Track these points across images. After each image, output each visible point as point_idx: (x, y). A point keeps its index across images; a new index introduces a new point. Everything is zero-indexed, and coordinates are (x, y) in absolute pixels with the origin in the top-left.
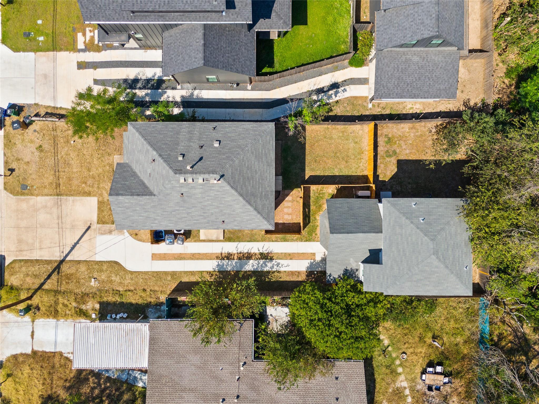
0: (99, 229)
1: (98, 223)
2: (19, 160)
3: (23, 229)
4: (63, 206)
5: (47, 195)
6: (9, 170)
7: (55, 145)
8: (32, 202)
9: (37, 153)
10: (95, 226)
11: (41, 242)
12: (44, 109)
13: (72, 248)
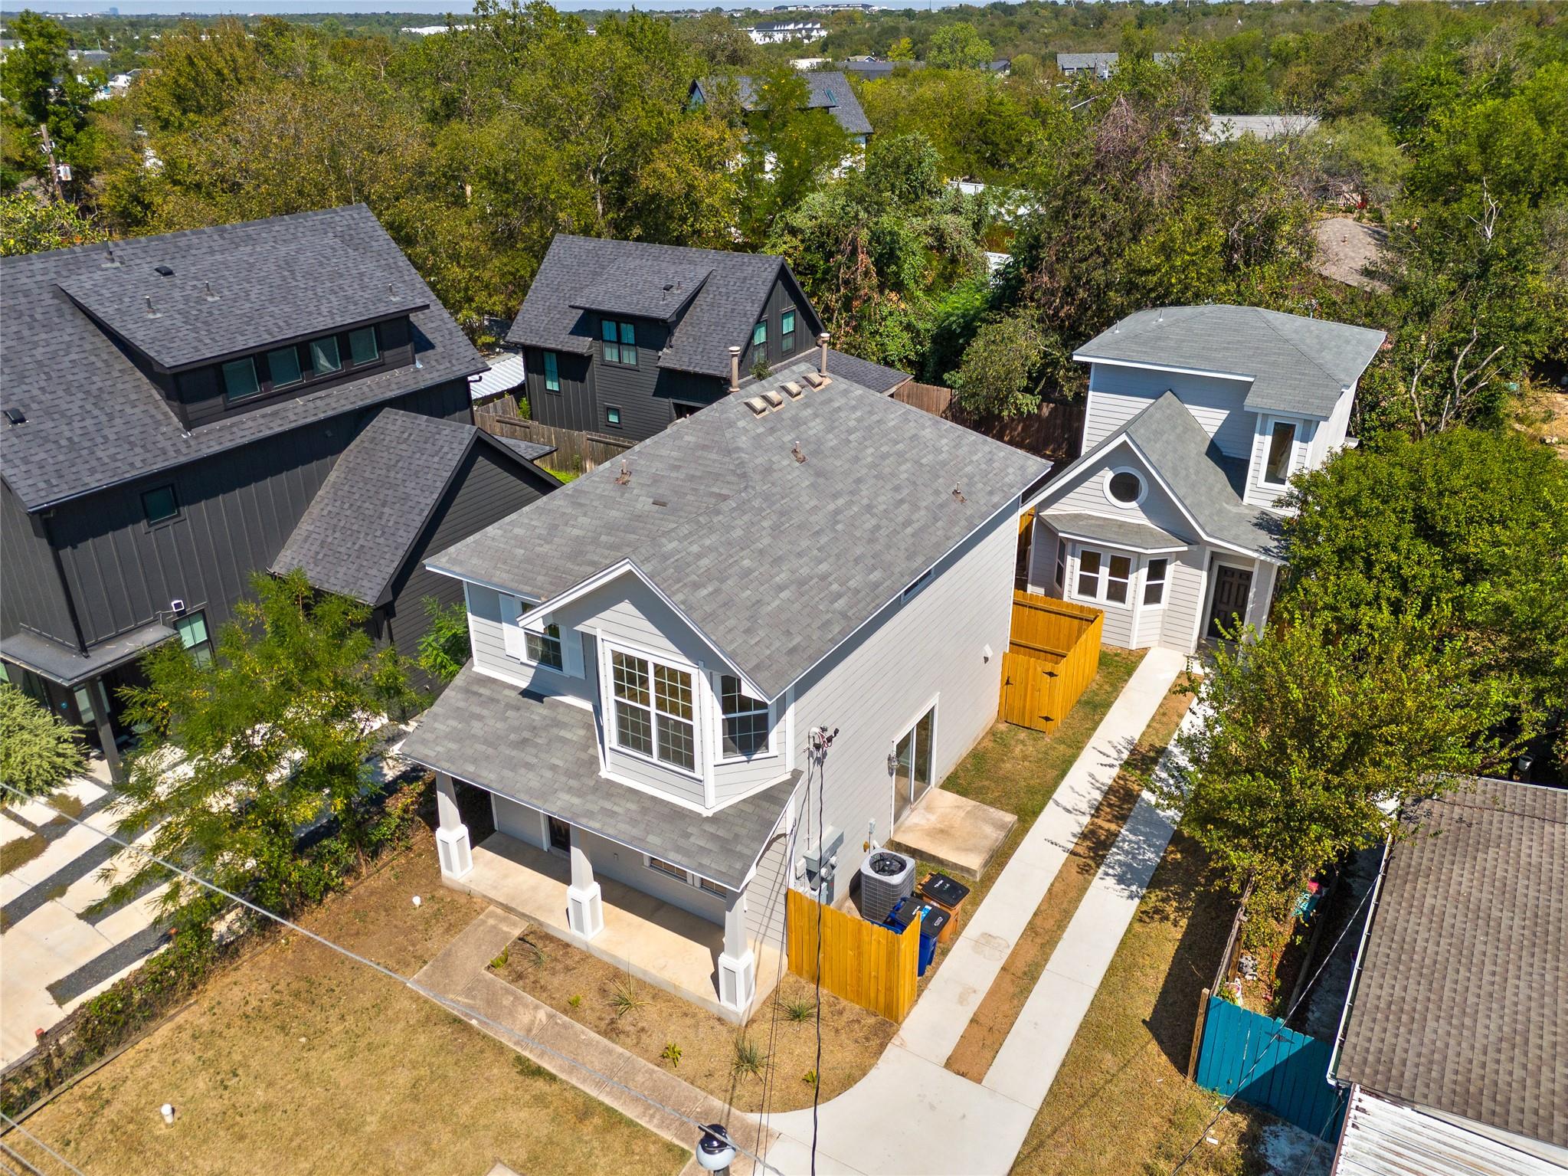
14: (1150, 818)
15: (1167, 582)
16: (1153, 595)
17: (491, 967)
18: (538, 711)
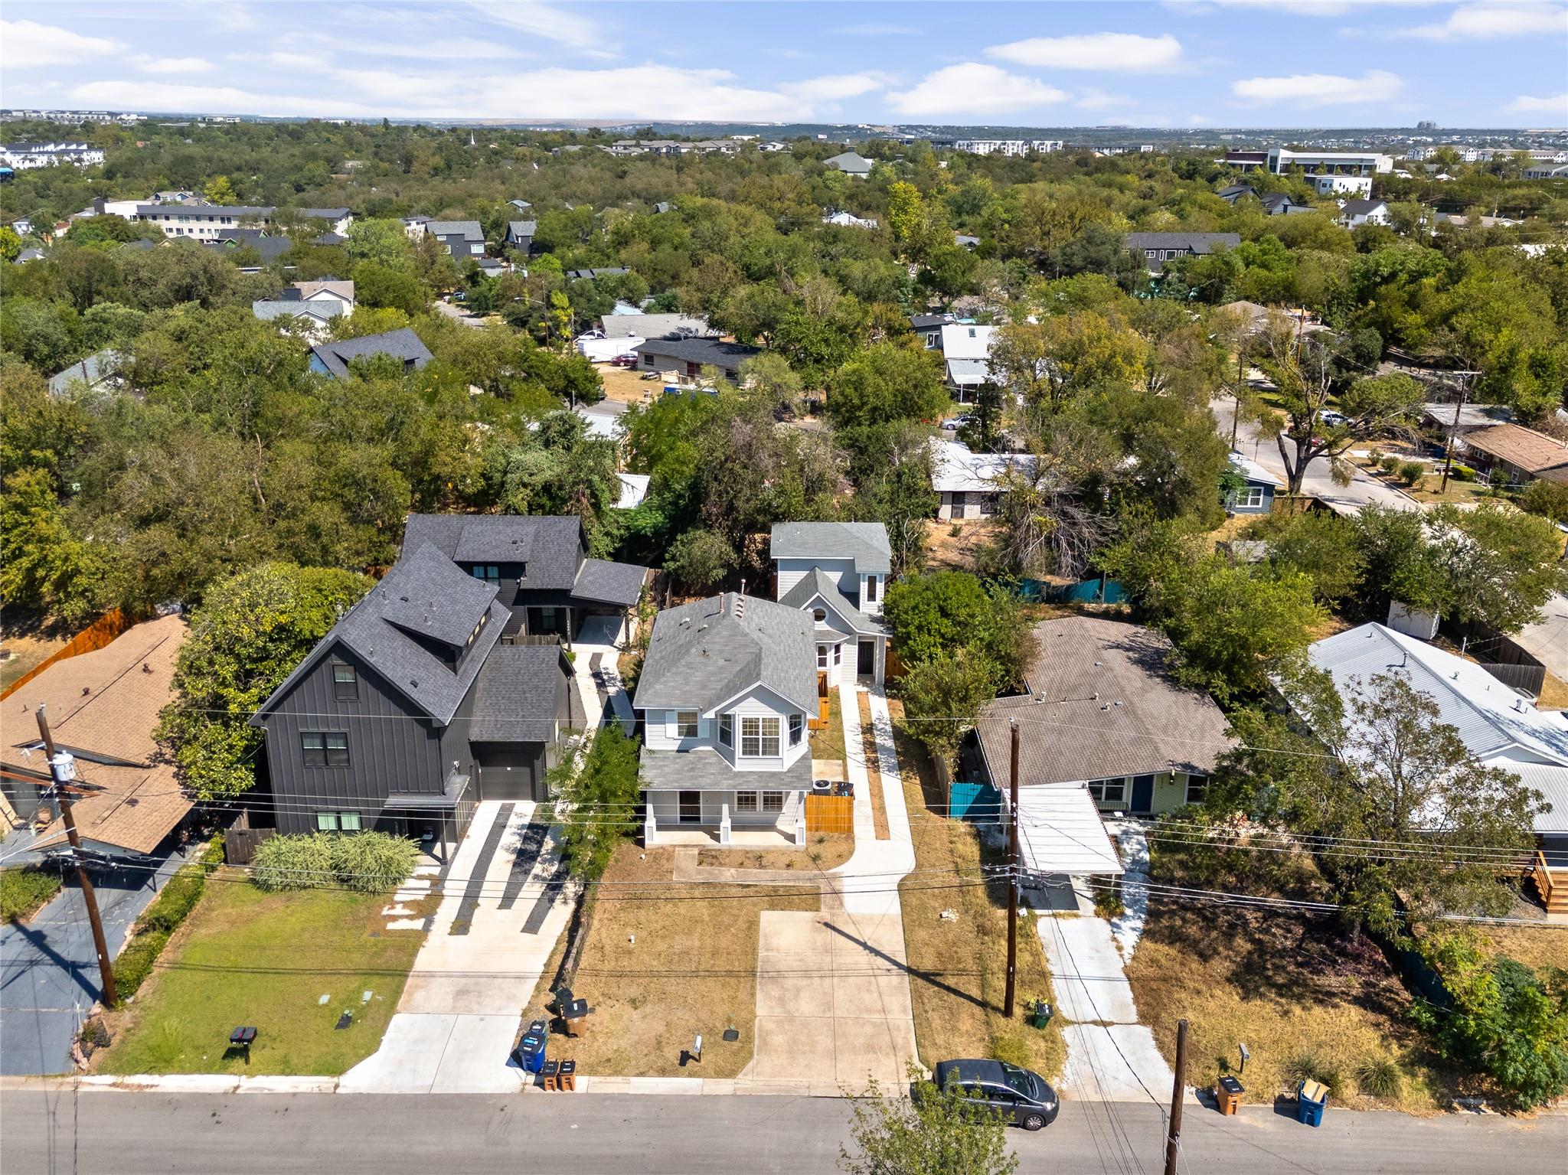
0: (832, 908)
1: (818, 910)
2: (659, 1042)
3: (838, 1043)
4: (781, 966)
5: (753, 995)
6: (683, 1063)
7: (633, 975)
8: (769, 1025)
9: (648, 1008)
10: (825, 914)
11: (869, 1011)
12: (542, 995)
13: (878, 953)
14: (884, 749)
15: (842, 653)
16: (837, 660)
17: (700, 864)
18: (689, 756)
